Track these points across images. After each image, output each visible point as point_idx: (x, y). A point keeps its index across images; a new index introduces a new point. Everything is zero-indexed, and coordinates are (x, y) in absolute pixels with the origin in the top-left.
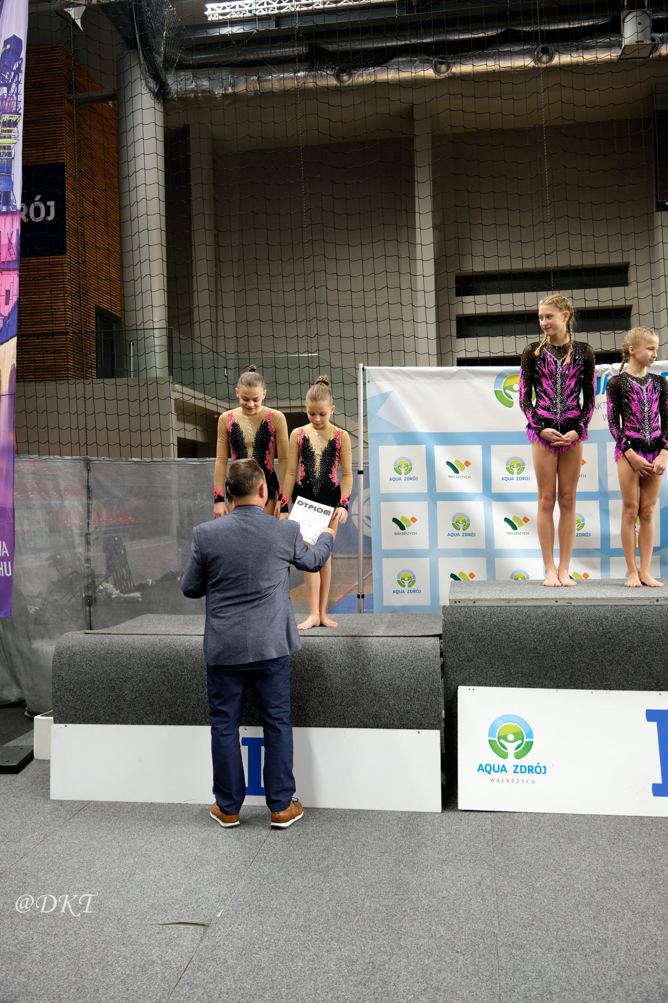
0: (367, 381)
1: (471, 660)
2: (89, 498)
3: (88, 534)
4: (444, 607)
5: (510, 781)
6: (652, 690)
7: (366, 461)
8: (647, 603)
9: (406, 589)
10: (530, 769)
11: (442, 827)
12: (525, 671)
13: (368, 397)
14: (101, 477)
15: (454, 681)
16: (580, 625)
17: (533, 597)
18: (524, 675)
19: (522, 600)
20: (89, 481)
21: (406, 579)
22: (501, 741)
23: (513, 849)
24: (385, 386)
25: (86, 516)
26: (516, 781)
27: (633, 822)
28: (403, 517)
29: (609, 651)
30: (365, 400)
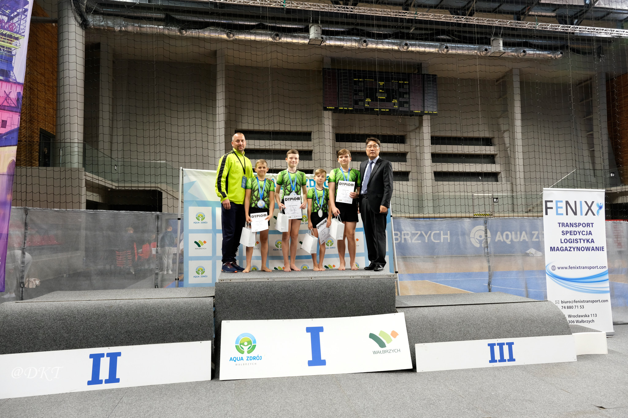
0: (184, 175)
1: (228, 308)
2: (26, 229)
3: (24, 249)
4: (216, 283)
5: (245, 364)
6: (309, 318)
7: (182, 214)
8: (307, 279)
9: (200, 275)
10: (254, 358)
11: (211, 389)
12: (253, 312)
13: (184, 183)
14: (34, 218)
15: (220, 318)
16: (278, 290)
17: (258, 277)
18: (253, 314)
19: (252, 279)
20: (27, 220)
21: (200, 270)
22: (241, 346)
23: (244, 396)
24: (193, 178)
25: (23, 239)
26: (247, 364)
27: (299, 379)
28: (200, 241)
29: (290, 302)
30: (182, 185)
